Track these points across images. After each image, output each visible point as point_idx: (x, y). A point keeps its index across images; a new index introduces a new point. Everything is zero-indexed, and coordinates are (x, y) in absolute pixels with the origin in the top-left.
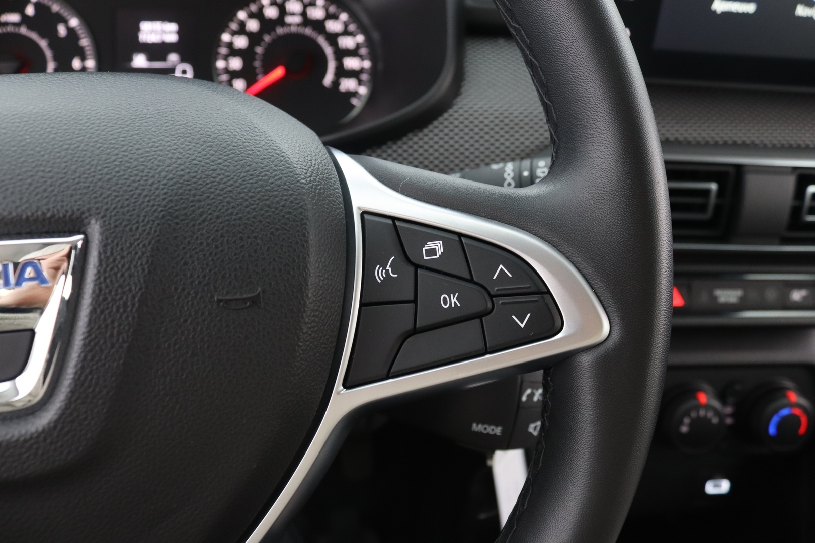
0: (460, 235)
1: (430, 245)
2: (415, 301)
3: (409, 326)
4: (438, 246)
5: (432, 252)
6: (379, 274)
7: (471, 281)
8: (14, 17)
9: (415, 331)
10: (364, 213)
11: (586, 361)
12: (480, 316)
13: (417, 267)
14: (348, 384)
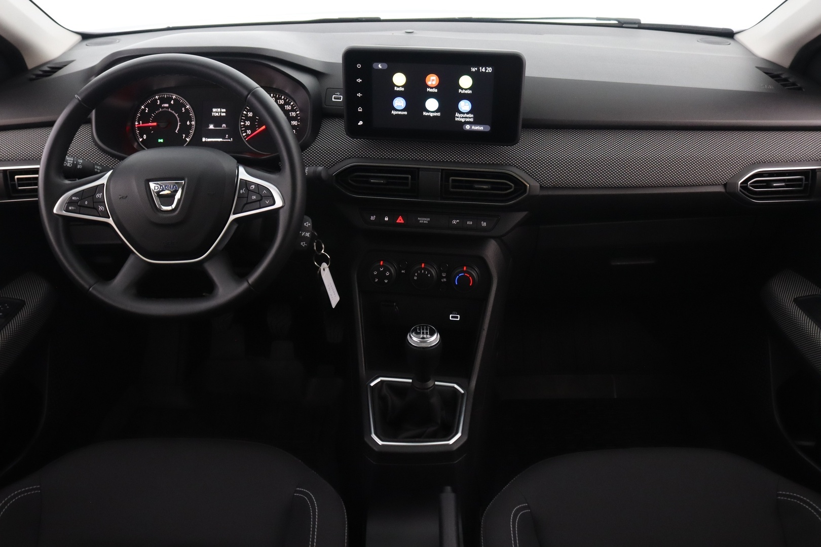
0: (258, 184)
1: (252, 186)
2: (247, 197)
3: (246, 202)
4: (253, 186)
5: (252, 188)
6: (241, 192)
7: (259, 194)
8: (167, 105)
9: (247, 203)
10: (241, 179)
11: (281, 211)
12: (259, 201)
13: (249, 190)
14: (234, 214)
